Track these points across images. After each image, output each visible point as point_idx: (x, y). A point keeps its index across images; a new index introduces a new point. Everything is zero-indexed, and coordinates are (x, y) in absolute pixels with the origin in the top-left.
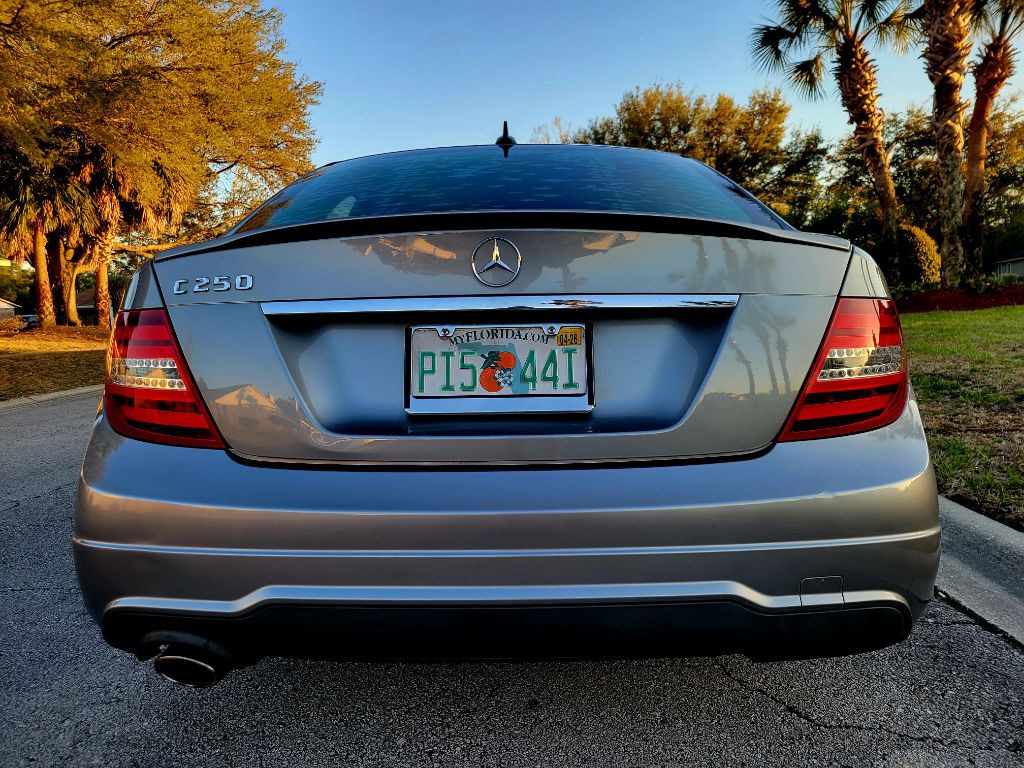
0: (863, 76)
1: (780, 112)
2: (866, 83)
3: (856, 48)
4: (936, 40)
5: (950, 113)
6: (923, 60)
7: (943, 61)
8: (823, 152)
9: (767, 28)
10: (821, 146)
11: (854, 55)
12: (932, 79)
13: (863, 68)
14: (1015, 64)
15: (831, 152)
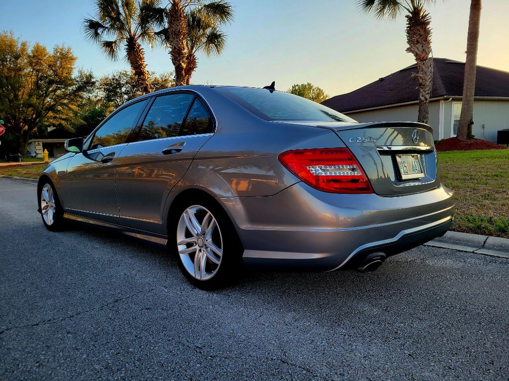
0: (140, 55)
1: (72, 59)
2: (141, 59)
3: (135, 41)
4: (175, 48)
5: (182, 79)
6: (170, 55)
7: (178, 57)
8: (94, 83)
9: (92, 21)
10: (93, 80)
11: (135, 44)
12: (174, 64)
13: (139, 51)
14: (197, 63)
15: (97, 84)
